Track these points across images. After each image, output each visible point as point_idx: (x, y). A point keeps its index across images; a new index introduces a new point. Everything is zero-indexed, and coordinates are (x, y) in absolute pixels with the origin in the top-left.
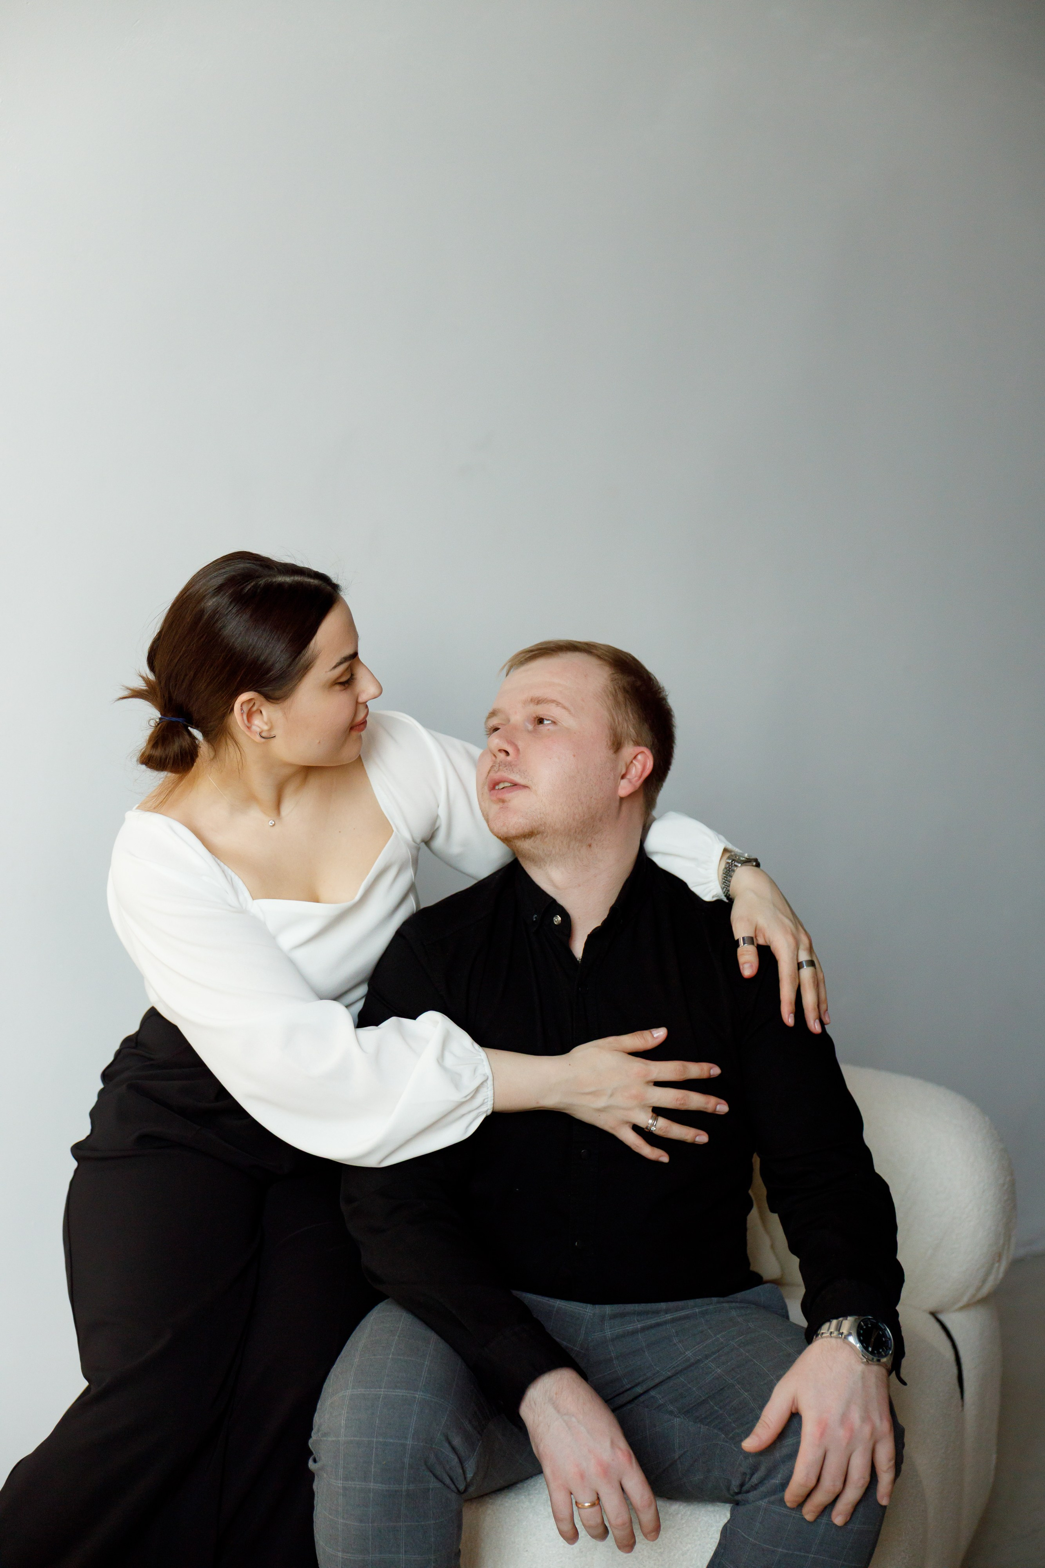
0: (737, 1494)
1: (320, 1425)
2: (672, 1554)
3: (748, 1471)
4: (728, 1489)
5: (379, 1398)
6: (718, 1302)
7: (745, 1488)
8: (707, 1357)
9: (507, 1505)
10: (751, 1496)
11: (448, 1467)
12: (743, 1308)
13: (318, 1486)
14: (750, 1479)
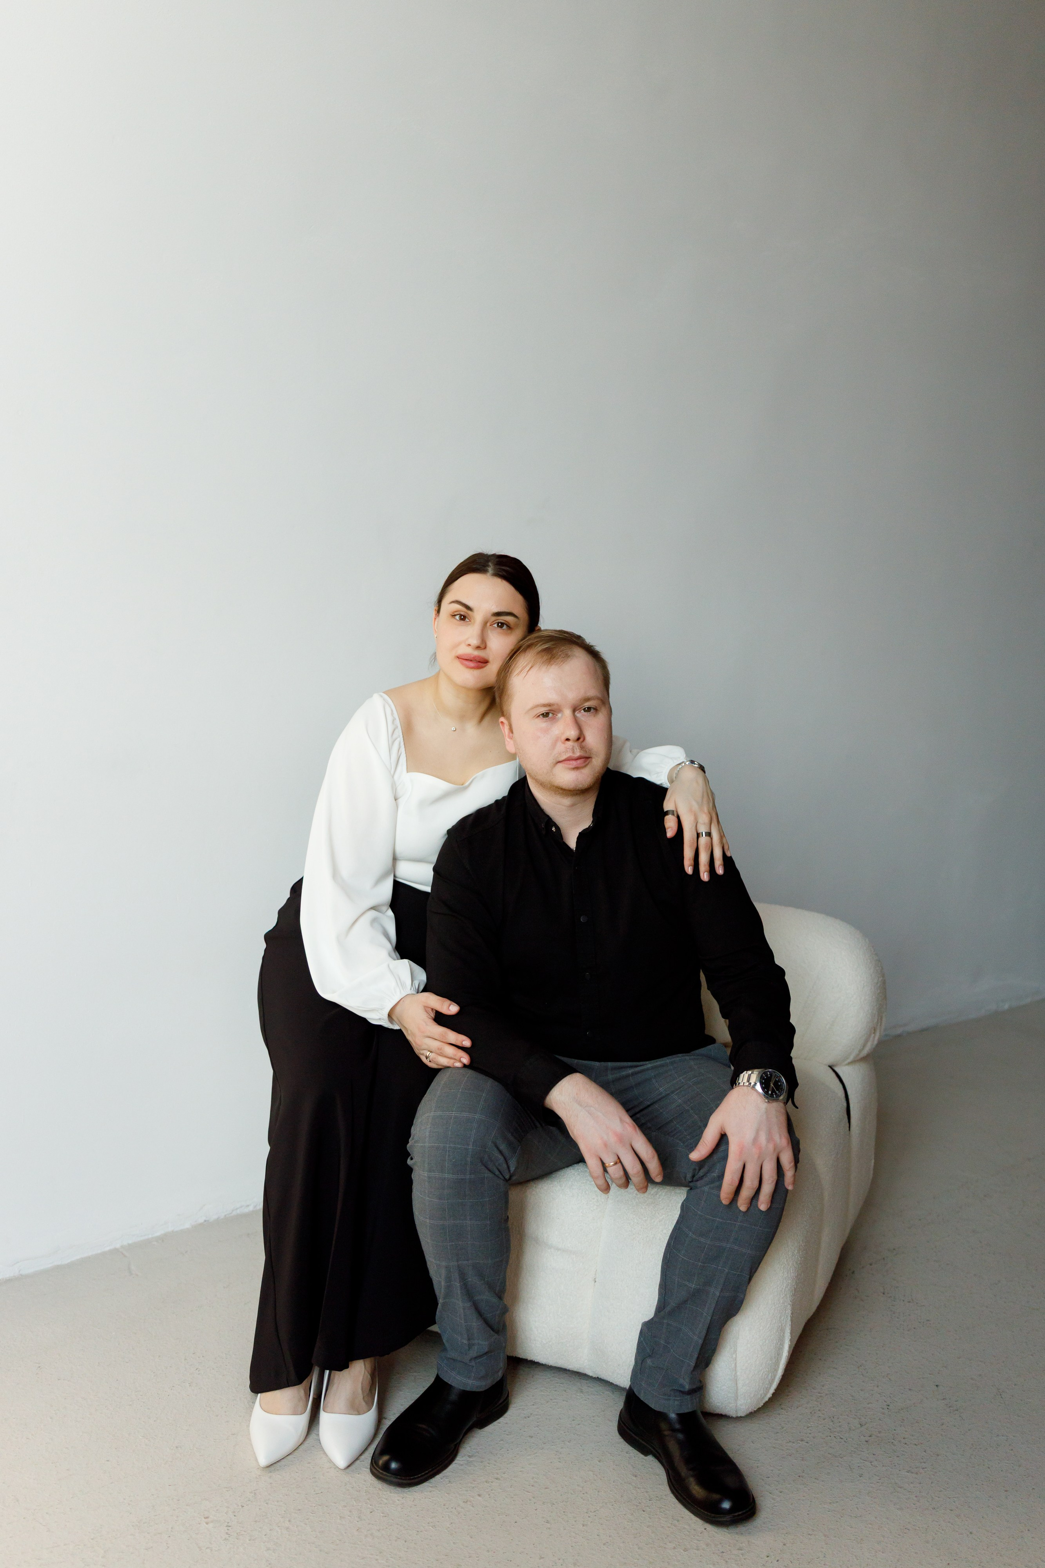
0: (690, 1182)
1: (414, 1136)
2: (653, 1221)
3: (697, 1168)
4: (685, 1178)
5: (451, 1118)
6: (683, 1056)
7: (695, 1179)
8: (673, 1092)
9: (545, 1188)
10: (699, 1184)
11: (497, 1164)
12: (697, 1059)
13: (415, 1176)
14: (698, 1173)
